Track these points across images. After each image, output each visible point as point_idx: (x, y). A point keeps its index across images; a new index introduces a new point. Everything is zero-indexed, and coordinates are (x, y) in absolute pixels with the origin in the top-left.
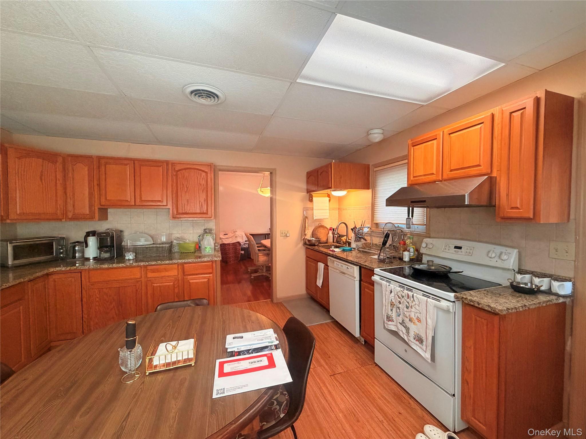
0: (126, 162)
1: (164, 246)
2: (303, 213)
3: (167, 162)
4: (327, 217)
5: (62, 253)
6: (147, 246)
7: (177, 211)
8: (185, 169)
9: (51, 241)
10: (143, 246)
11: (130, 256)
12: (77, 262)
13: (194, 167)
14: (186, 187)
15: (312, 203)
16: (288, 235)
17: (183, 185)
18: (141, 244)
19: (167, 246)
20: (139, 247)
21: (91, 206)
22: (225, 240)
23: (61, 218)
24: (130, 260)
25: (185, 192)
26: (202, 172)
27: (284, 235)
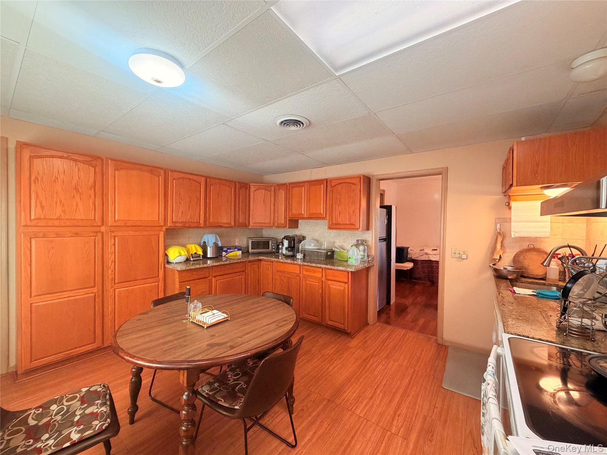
0: (302, 184)
1: (322, 251)
2: (496, 226)
3: (327, 180)
4: (548, 235)
5: (274, 249)
6: (311, 250)
7: (332, 222)
8: (339, 184)
9: (268, 240)
10: (309, 250)
11: (299, 256)
12: (280, 256)
13: (346, 181)
14: (339, 200)
15: (510, 210)
16: (463, 257)
17: (337, 198)
18: (310, 248)
19: (324, 251)
20: (307, 250)
21: (285, 218)
22: (433, 256)
23: (272, 226)
24: (299, 259)
25: (338, 205)
26: (352, 185)
27: (457, 255)
